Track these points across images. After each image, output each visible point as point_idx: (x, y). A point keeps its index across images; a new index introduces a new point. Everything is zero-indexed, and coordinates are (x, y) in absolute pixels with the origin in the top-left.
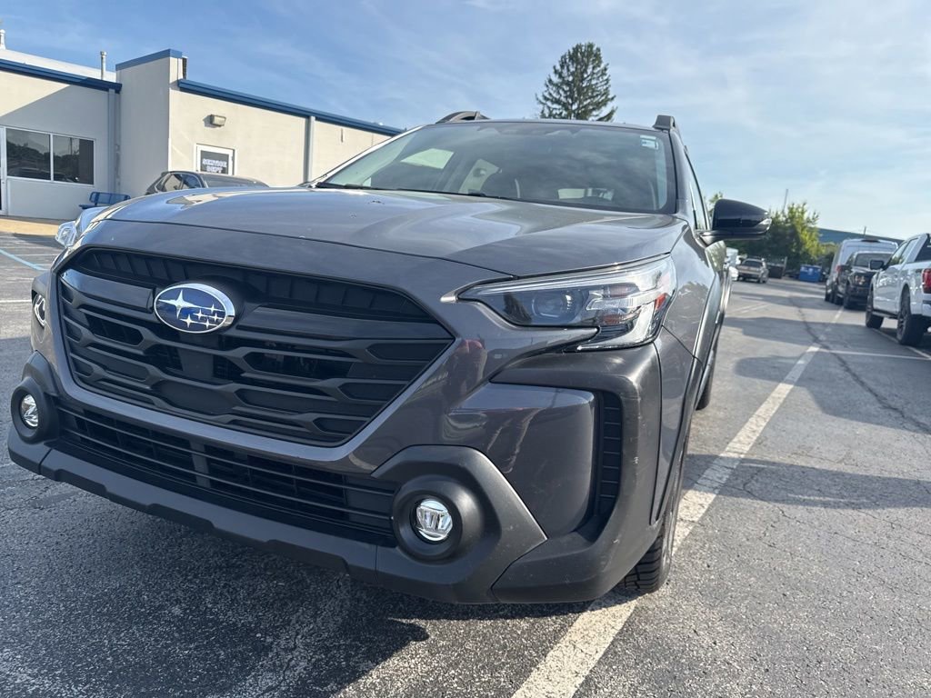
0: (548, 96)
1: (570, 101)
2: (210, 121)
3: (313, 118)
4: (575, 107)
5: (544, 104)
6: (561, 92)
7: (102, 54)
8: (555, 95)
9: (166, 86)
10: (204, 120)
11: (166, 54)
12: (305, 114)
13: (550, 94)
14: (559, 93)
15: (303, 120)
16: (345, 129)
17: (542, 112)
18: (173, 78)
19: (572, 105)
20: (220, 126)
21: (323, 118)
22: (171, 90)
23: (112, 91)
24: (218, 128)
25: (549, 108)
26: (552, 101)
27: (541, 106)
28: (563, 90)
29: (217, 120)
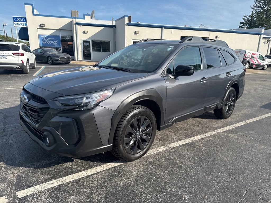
0: (255, 6)
1: (264, 6)
2: (135, 33)
3: (163, 28)
4: (266, 8)
5: (253, 9)
6: (261, 3)
7: (112, 18)
8: (258, 5)
9: (124, 25)
10: (134, 33)
11: (124, 17)
12: (161, 27)
13: (256, 5)
14: (260, 4)
15: (160, 29)
16: (173, 30)
17: (252, 12)
18: (126, 23)
19: (265, 7)
20: (138, 34)
21: (166, 28)
22: (126, 26)
23: (114, 27)
24: (137, 34)
25: (255, 10)
26: (257, 7)
27: (252, 10)
28: (262, 2)
29: (137, 32)
